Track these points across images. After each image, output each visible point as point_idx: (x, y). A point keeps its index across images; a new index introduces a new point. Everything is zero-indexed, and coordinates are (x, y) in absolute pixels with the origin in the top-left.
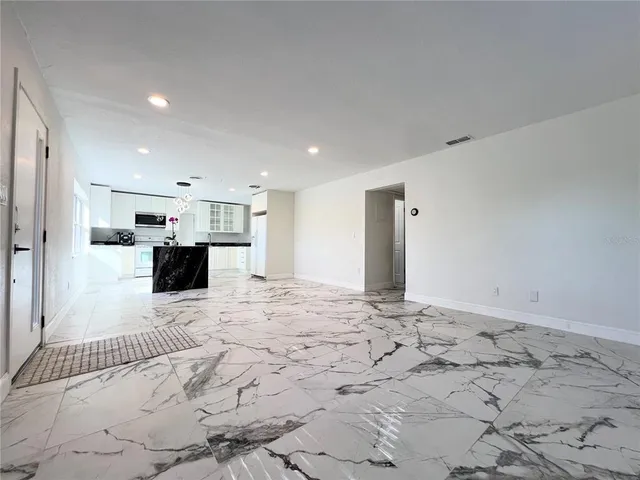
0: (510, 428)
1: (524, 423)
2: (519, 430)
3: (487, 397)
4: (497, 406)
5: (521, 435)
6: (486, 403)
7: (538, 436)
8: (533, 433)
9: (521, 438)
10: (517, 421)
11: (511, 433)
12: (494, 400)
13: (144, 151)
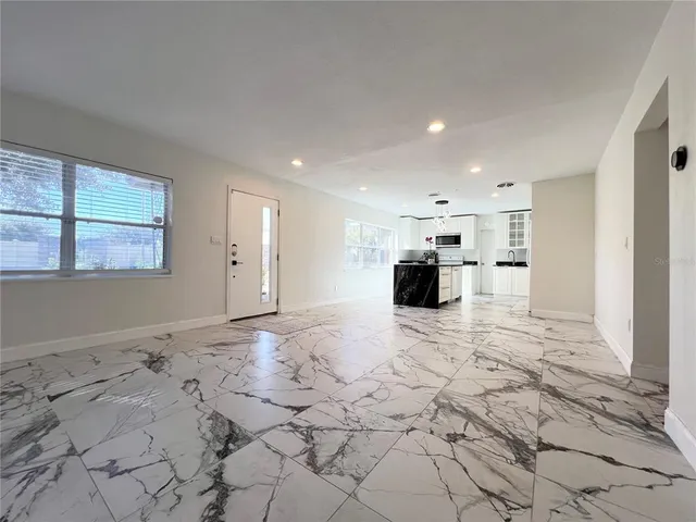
0: (59, 468)
1: (51, 484)
2: (49, 474)
3: (122, 466)
4: (101, 469)
5: (43, 472)
6: (114, 462)
7: (25, 488)
8: (33, 485)
9: (41, 470)
10: (61, 479)
11: (54, 466)
12: (112, 470)
13: (363, 189)
